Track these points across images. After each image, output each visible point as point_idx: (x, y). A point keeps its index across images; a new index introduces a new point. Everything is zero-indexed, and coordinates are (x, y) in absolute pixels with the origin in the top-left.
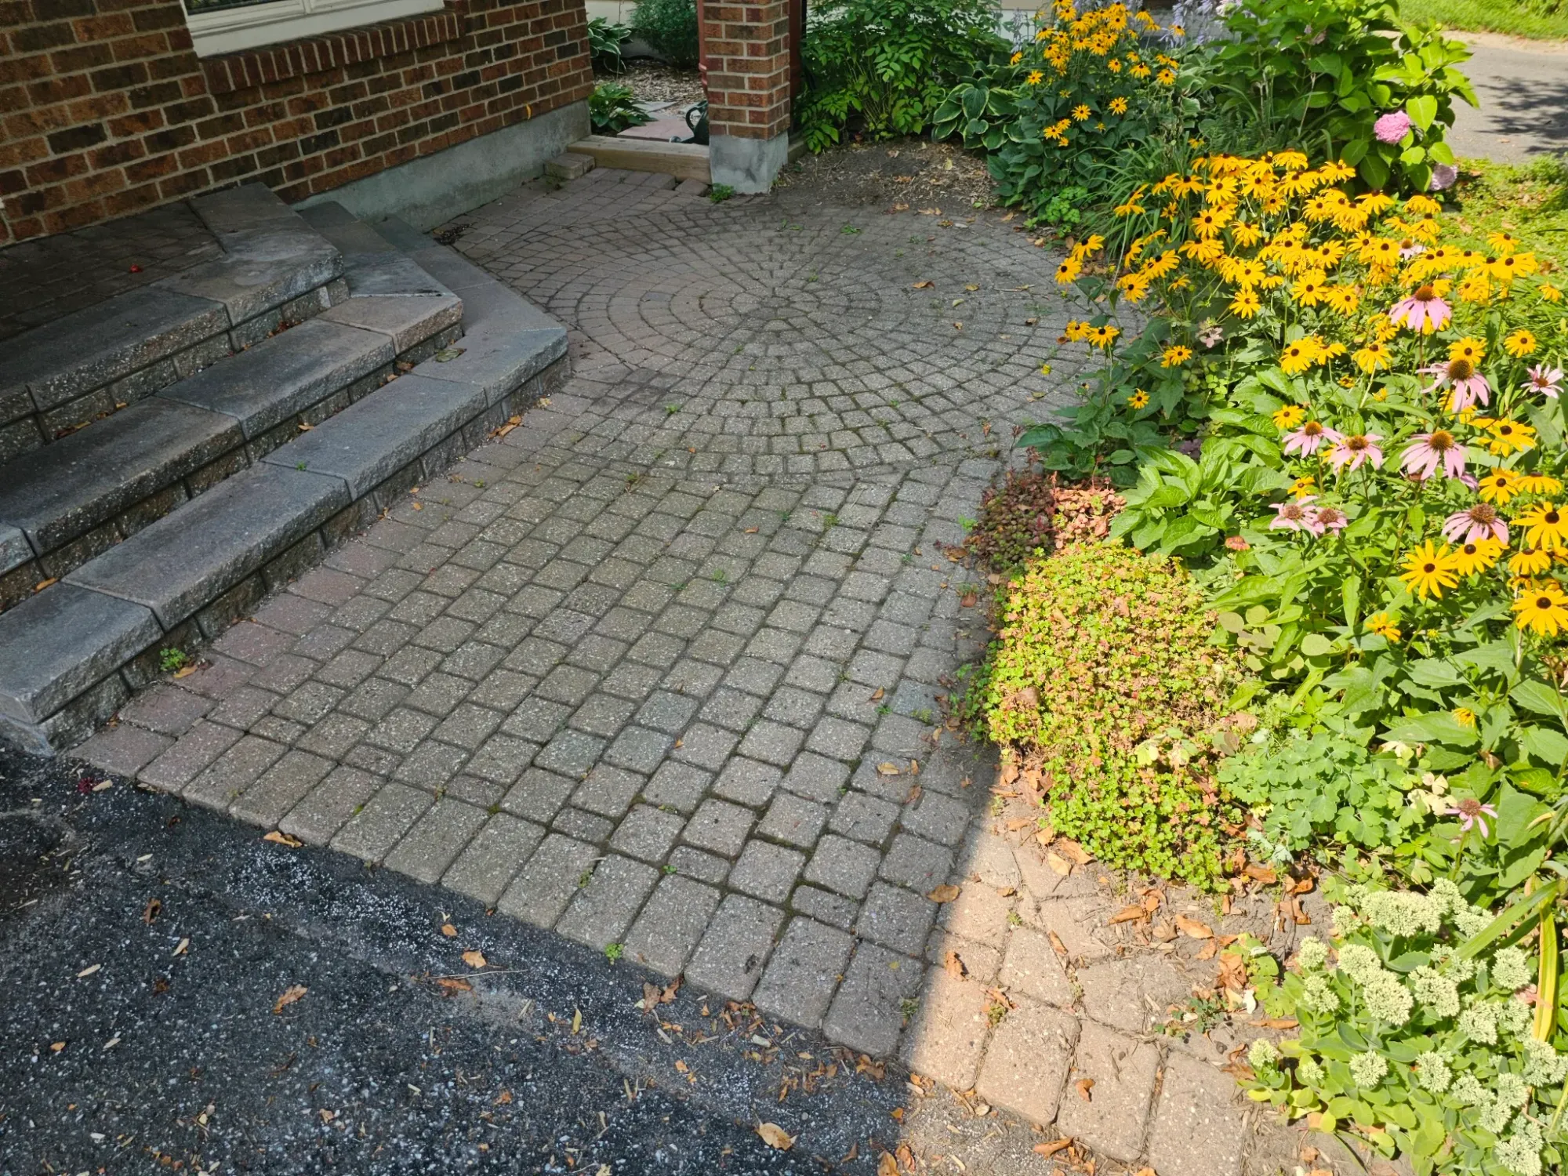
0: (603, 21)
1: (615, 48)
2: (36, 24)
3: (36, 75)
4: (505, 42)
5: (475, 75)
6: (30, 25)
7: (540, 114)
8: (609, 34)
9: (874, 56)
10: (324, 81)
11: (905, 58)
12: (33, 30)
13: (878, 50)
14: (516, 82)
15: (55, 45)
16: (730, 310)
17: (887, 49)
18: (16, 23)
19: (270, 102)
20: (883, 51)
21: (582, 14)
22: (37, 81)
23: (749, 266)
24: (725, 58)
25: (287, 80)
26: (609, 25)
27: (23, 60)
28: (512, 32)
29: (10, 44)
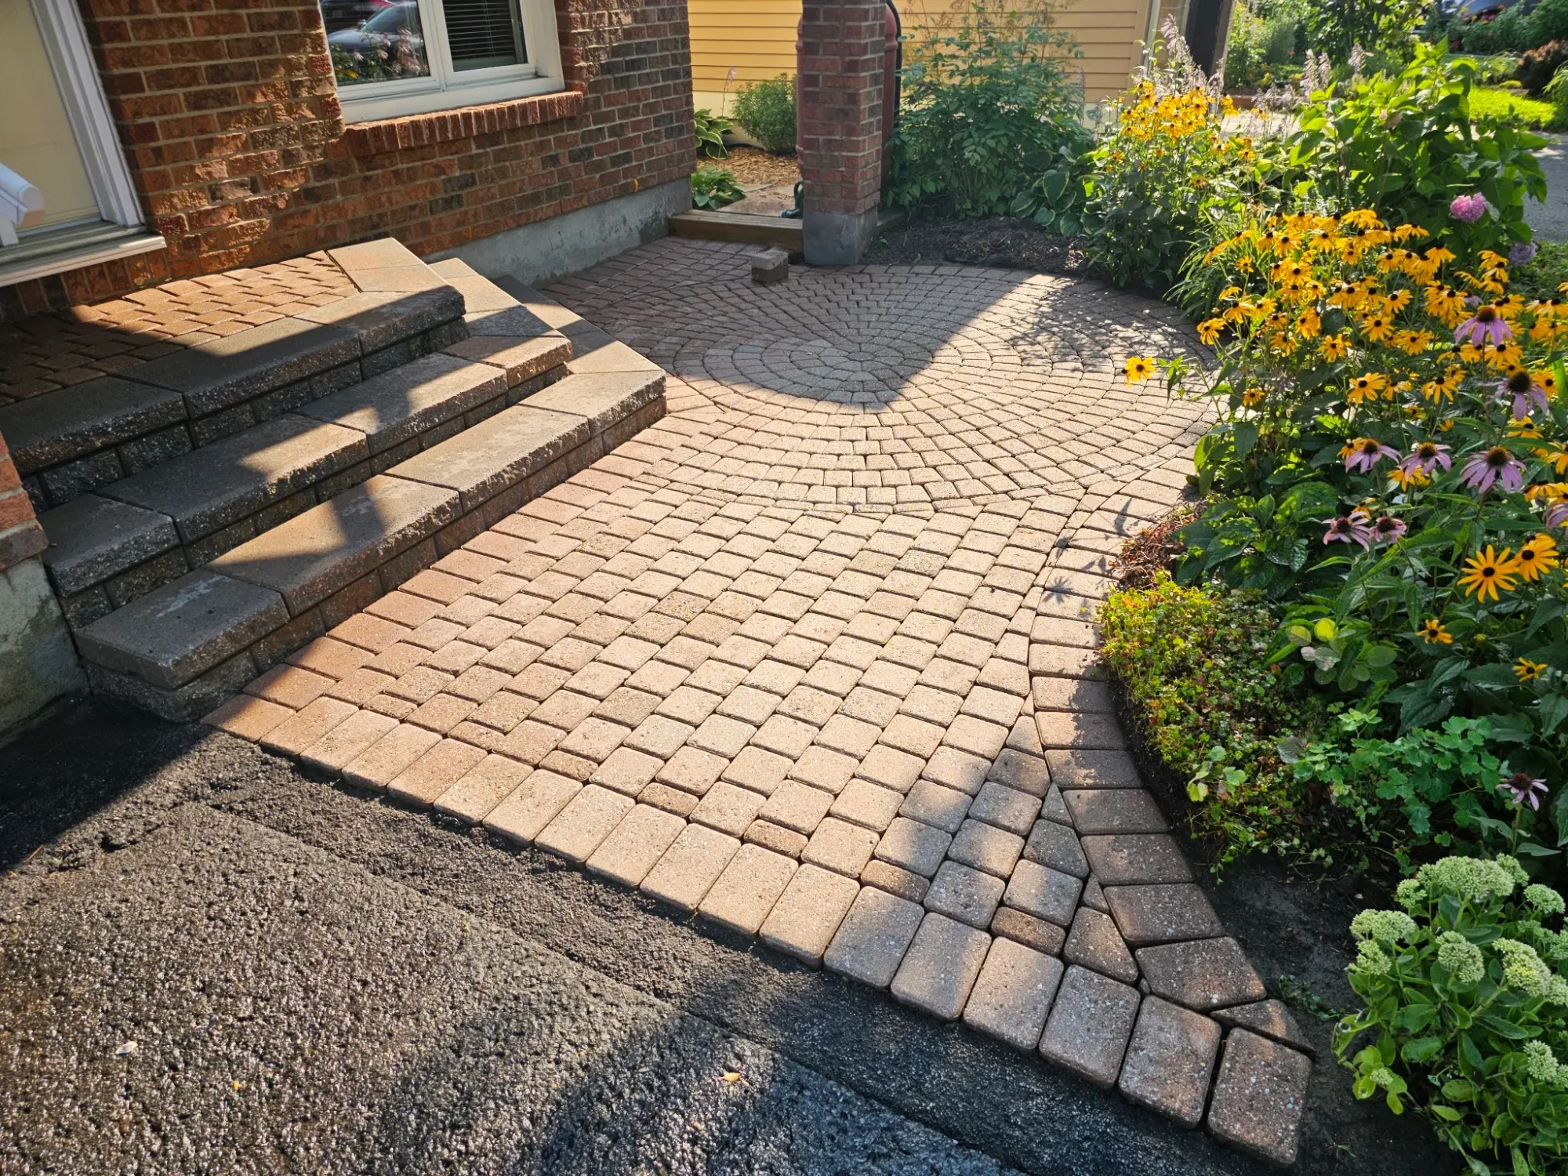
0: (708, 112)
1: (716, 137)
2: (207, 87)
3: (202, 131)
4: (618, 122)
5: (589, 151)
6: (201, 88)
7: (646, 189)
8: (712, 124)
9: (962, 140)
10: (454, 149)
11: (991, 143)
12: (203, 92)
13: (966, 134)
14: (626, 158)
15: (221, 106)
16: (819, 363)
17: (975, 134)
18: (189, 85)
19: (405, 166)
20: (970, 136)
21: (689, 101)
22: (204, 137)
23: (837, 326)
24: (821, 138)
25: (422, 147)
26: (714, 116)
27: (193, 118)
28: (625, 113)
29: (183, 104)
